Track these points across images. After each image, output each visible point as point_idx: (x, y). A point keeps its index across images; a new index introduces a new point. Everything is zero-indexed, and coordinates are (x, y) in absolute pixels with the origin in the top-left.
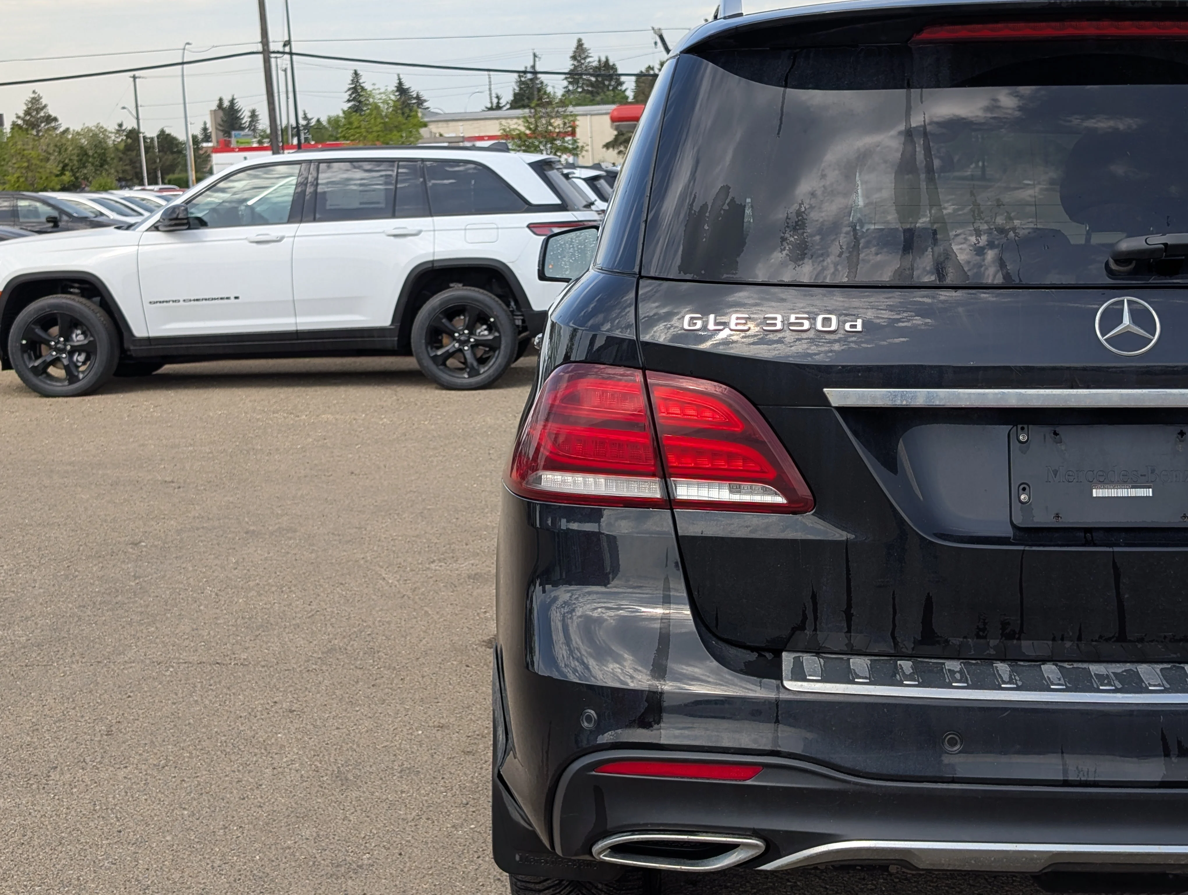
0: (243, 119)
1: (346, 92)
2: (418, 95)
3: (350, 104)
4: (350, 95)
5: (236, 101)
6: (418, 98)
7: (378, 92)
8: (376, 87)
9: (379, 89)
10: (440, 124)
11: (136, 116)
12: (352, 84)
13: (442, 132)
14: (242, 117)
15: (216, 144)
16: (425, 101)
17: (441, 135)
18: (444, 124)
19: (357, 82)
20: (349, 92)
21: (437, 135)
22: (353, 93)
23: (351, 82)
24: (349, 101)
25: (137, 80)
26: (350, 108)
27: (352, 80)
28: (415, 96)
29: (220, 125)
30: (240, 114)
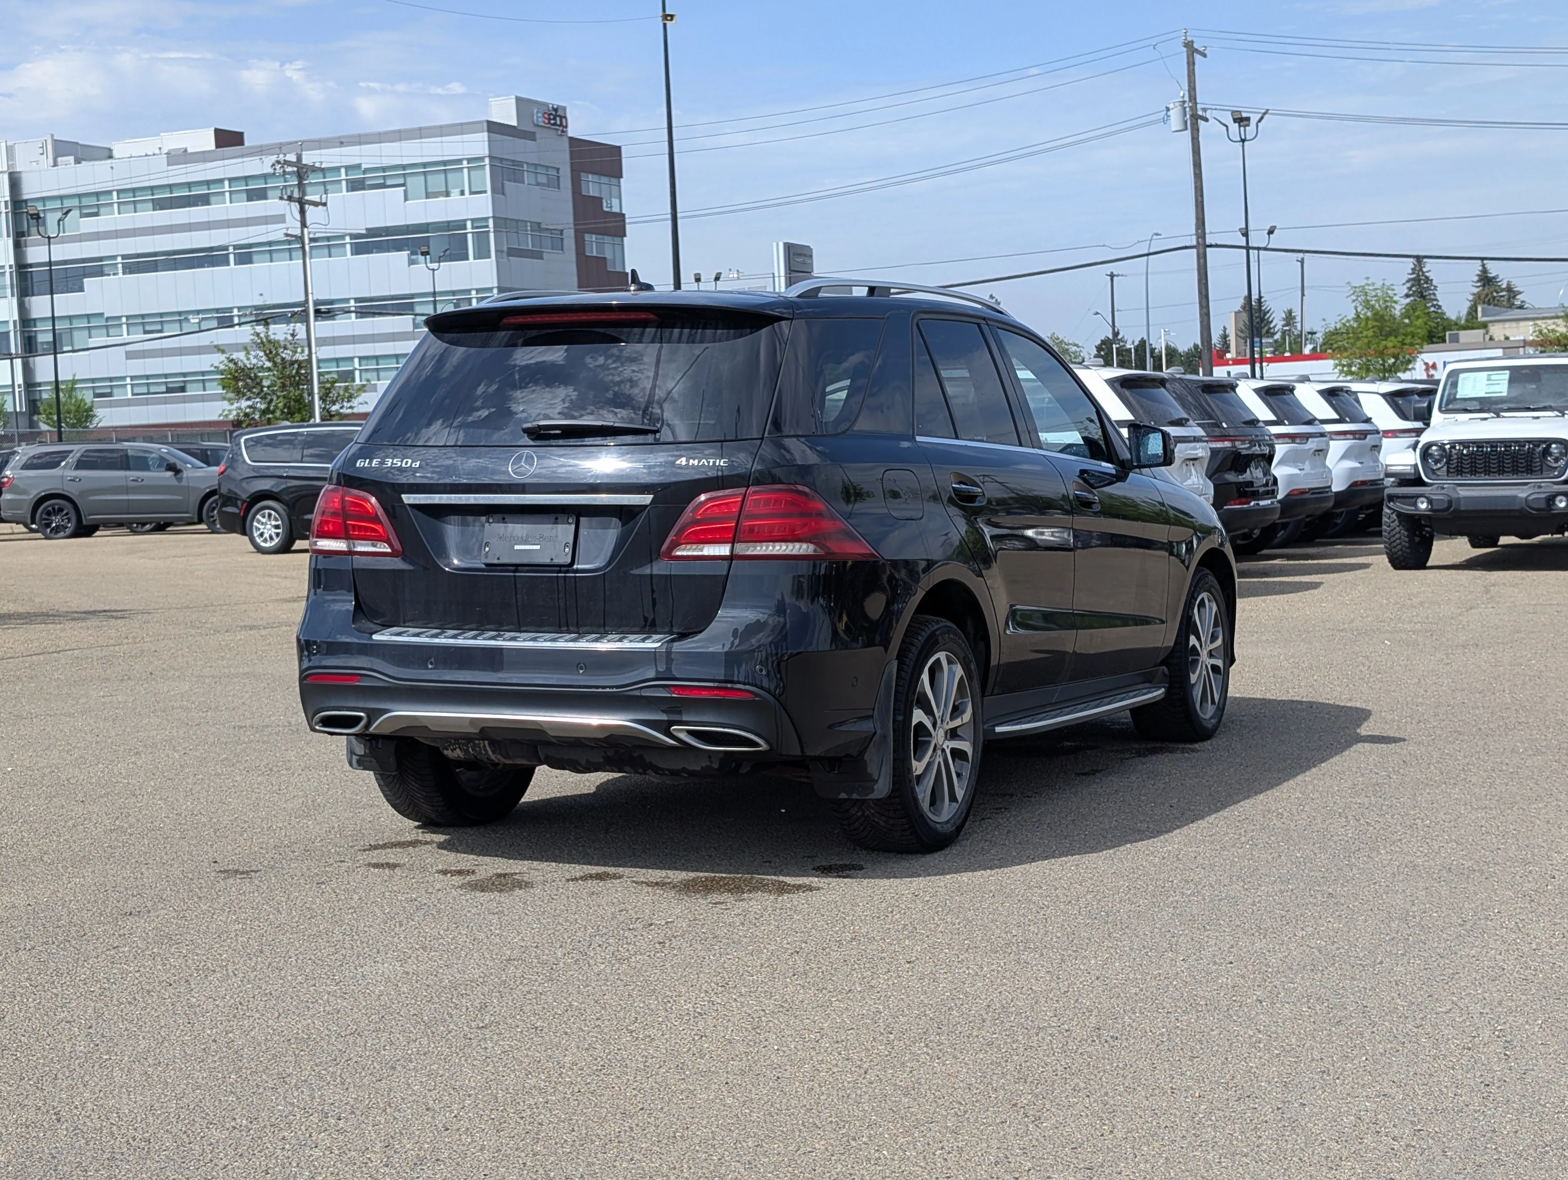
0: (1272, 321)
1: (1404, 284)
2: (1509, 284)
3: (1408, 300)
4: (1410, 289)
5: (1263, 300)
6: (1509, 289)
7: (1371, 288)
8: (1370, 282)
9: (1373, 284)
10: (1507, 325)
11: (1111, 323)
12: (1413, 273)
13: (1508, 335)
14: (1271, 319)
15: (1235, 356)
16: (1520, 293)
17: (1507, 338)
18: (1514, 324)
19: (1421, 270)
20: (1409, 285)
21: (1502, 338)
22: (1413, 286)
23: (1410, 271)
24: (1407, 296)
25: (1115, 279)
26: (1407, 304)
27: (1413, 269)
28: (1504, 286)
29: (1242, 331)
30: (1268, 315)
